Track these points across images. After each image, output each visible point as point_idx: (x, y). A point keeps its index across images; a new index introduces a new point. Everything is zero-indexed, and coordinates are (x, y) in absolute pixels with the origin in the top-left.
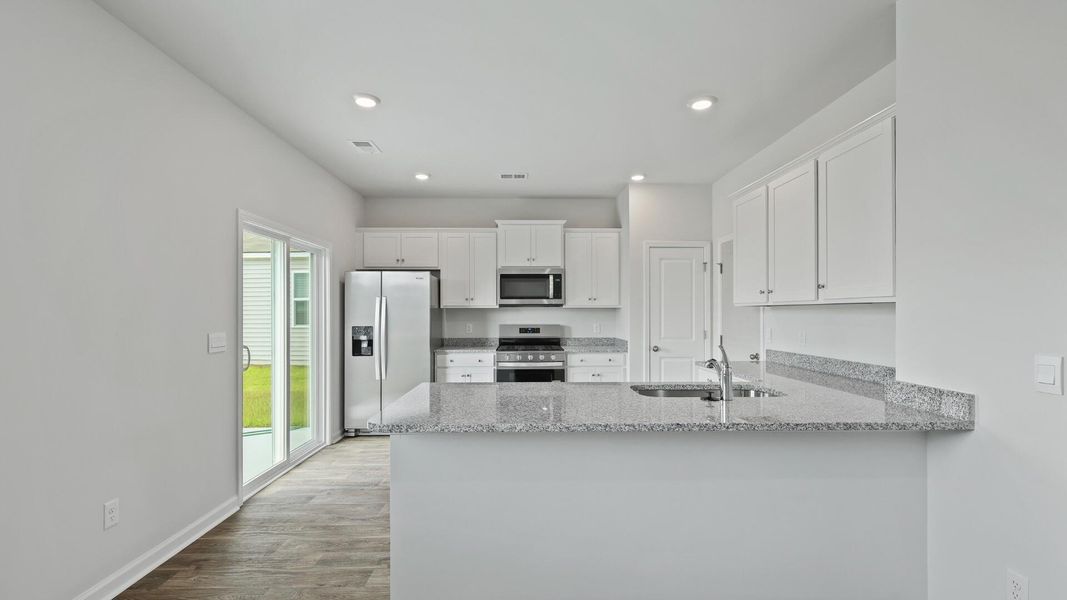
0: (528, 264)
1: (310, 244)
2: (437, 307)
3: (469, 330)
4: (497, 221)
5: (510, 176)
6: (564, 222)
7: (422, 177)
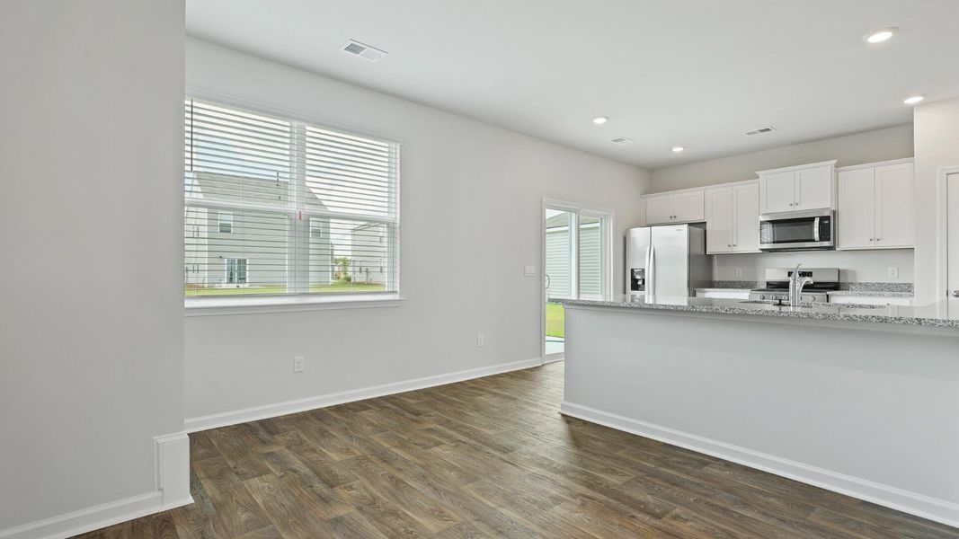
0: (791, 209)
1: (598, 212)
2: (703, 253)
3: (739, 274)
4: (757, 173)
5: (755, 133)
6: (836, 161)
7: (678, 150)
